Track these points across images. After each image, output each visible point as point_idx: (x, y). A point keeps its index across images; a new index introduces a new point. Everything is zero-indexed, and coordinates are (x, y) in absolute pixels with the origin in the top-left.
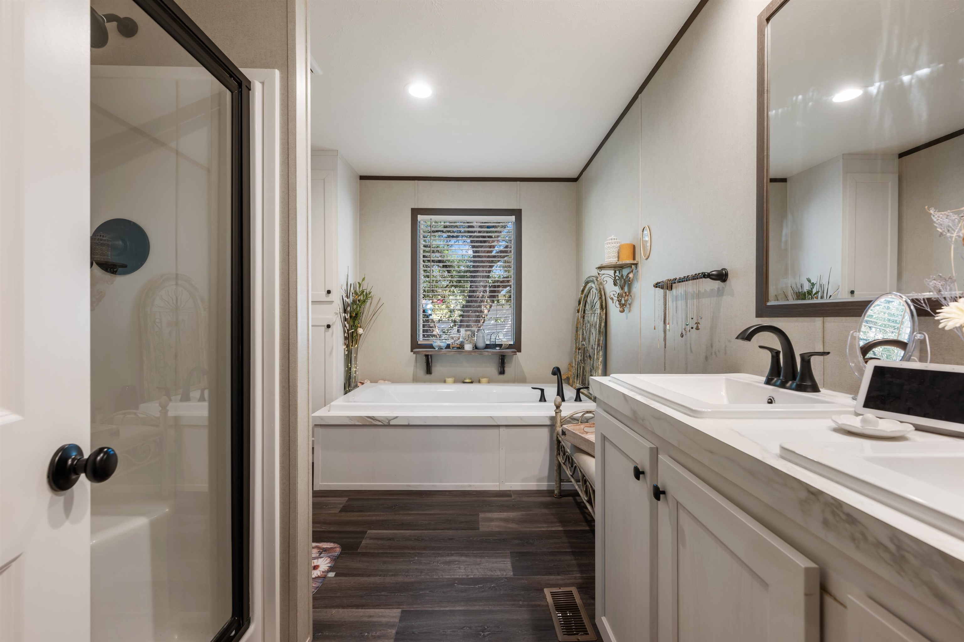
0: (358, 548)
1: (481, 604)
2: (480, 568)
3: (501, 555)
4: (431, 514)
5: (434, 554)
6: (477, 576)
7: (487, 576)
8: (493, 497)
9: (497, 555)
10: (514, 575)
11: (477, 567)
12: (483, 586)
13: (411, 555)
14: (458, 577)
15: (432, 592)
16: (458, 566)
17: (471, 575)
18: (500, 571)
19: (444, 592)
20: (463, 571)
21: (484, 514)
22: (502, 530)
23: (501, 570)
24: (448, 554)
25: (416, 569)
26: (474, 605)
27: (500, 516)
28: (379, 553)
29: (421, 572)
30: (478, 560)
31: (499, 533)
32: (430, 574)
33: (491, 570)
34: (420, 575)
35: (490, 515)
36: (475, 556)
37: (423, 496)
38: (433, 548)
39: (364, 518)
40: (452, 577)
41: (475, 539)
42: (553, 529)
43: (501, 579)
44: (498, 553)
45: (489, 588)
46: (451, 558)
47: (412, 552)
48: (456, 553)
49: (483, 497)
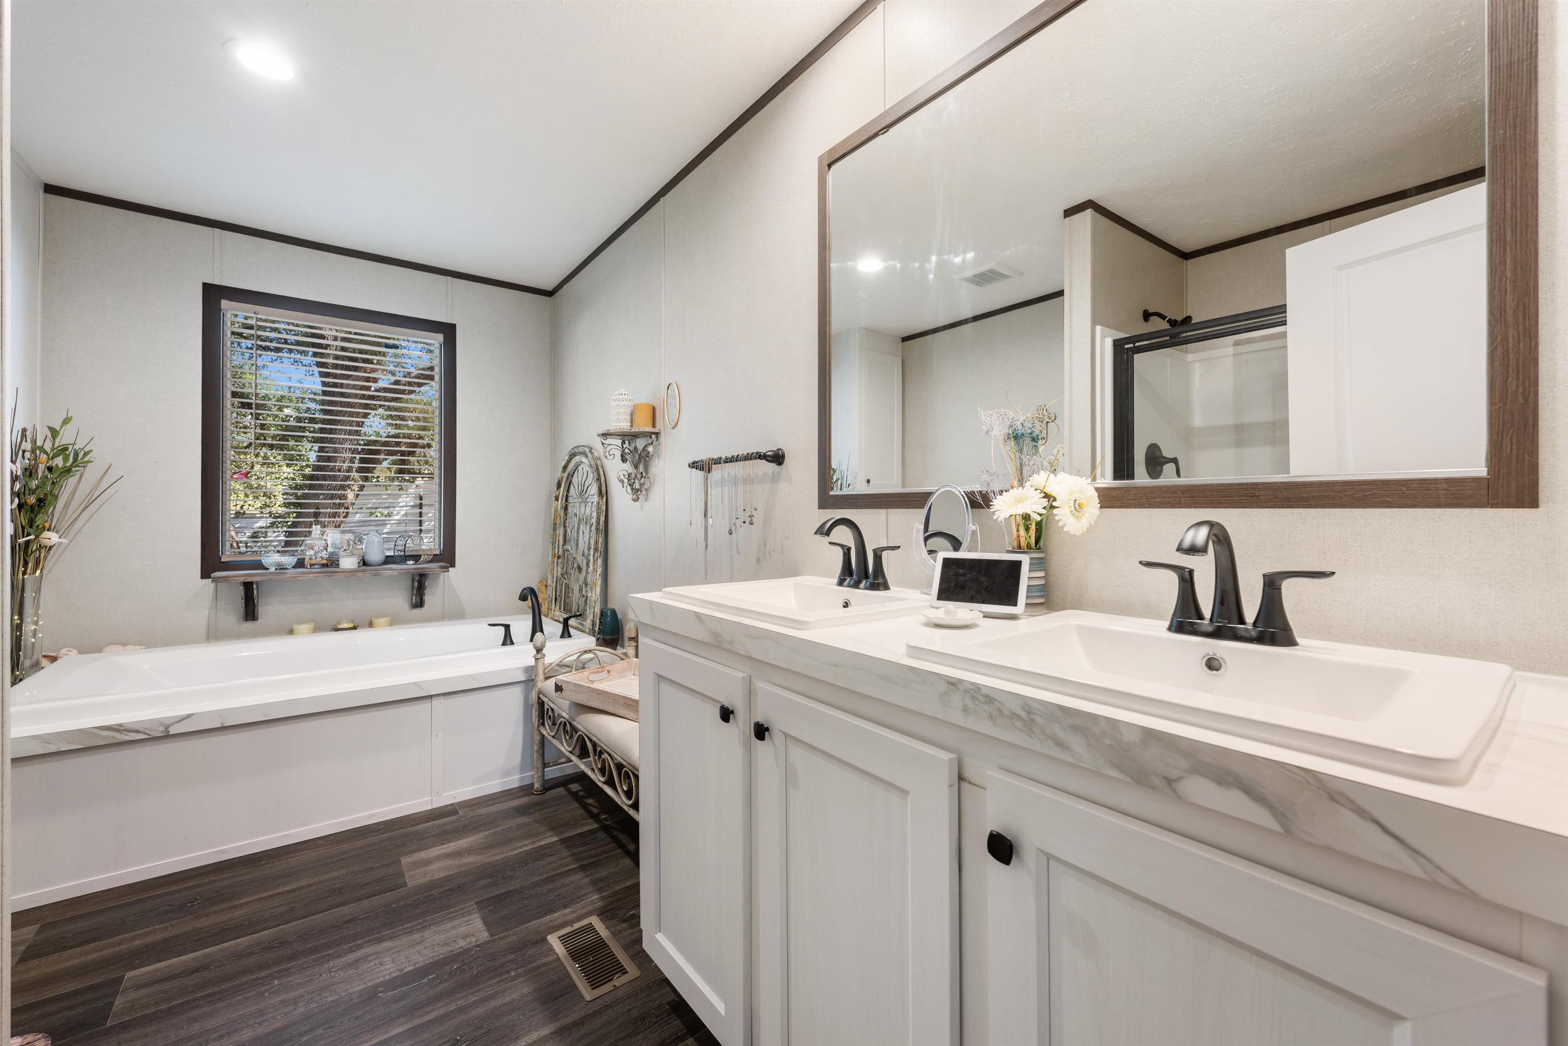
0: (105, 1018)
1: (440, 1005)
2: (425, 948)
3: (460, 912)
4: (290, 891)
5: (316, 960)
6: (421, 964)
7: (442, 956)
8: (421, 823)
9: (452, 915)
10: (491, 936)
11: (418, 948)
12: (438, 975)
13: (260, 981)
14: (381, 979)
15: (330, 1028)
16: (377, 961)
17: (409, 966)
18: (464, 939)
19: (356, 1018)
20: (390, 967)
21: (411, 856)
22: (451, 873)
23: (464, 937)
24: (350, 948)
25: (282, 1002)
26: (429, 1012)
27: (442, 852)
28: (171, 1008)
29: (295, 1003)
30: (417, 936)
31: (448, 879)
32: (316, 999)
33: (447, 944)
34: (295, 1009)
35: (423, 855)
36: (409, 933)
37: (263, 862)
38: (313, 951)
39: (105, 952)
40: (370, 984)
41: (401, 904)
42: (543, 843)
43: (469, 950)
44: (453, 912)
45: (450, 974)
46: (358, 954)
47: (263, 974)
48: (367, 942)
49: (402, 828)
